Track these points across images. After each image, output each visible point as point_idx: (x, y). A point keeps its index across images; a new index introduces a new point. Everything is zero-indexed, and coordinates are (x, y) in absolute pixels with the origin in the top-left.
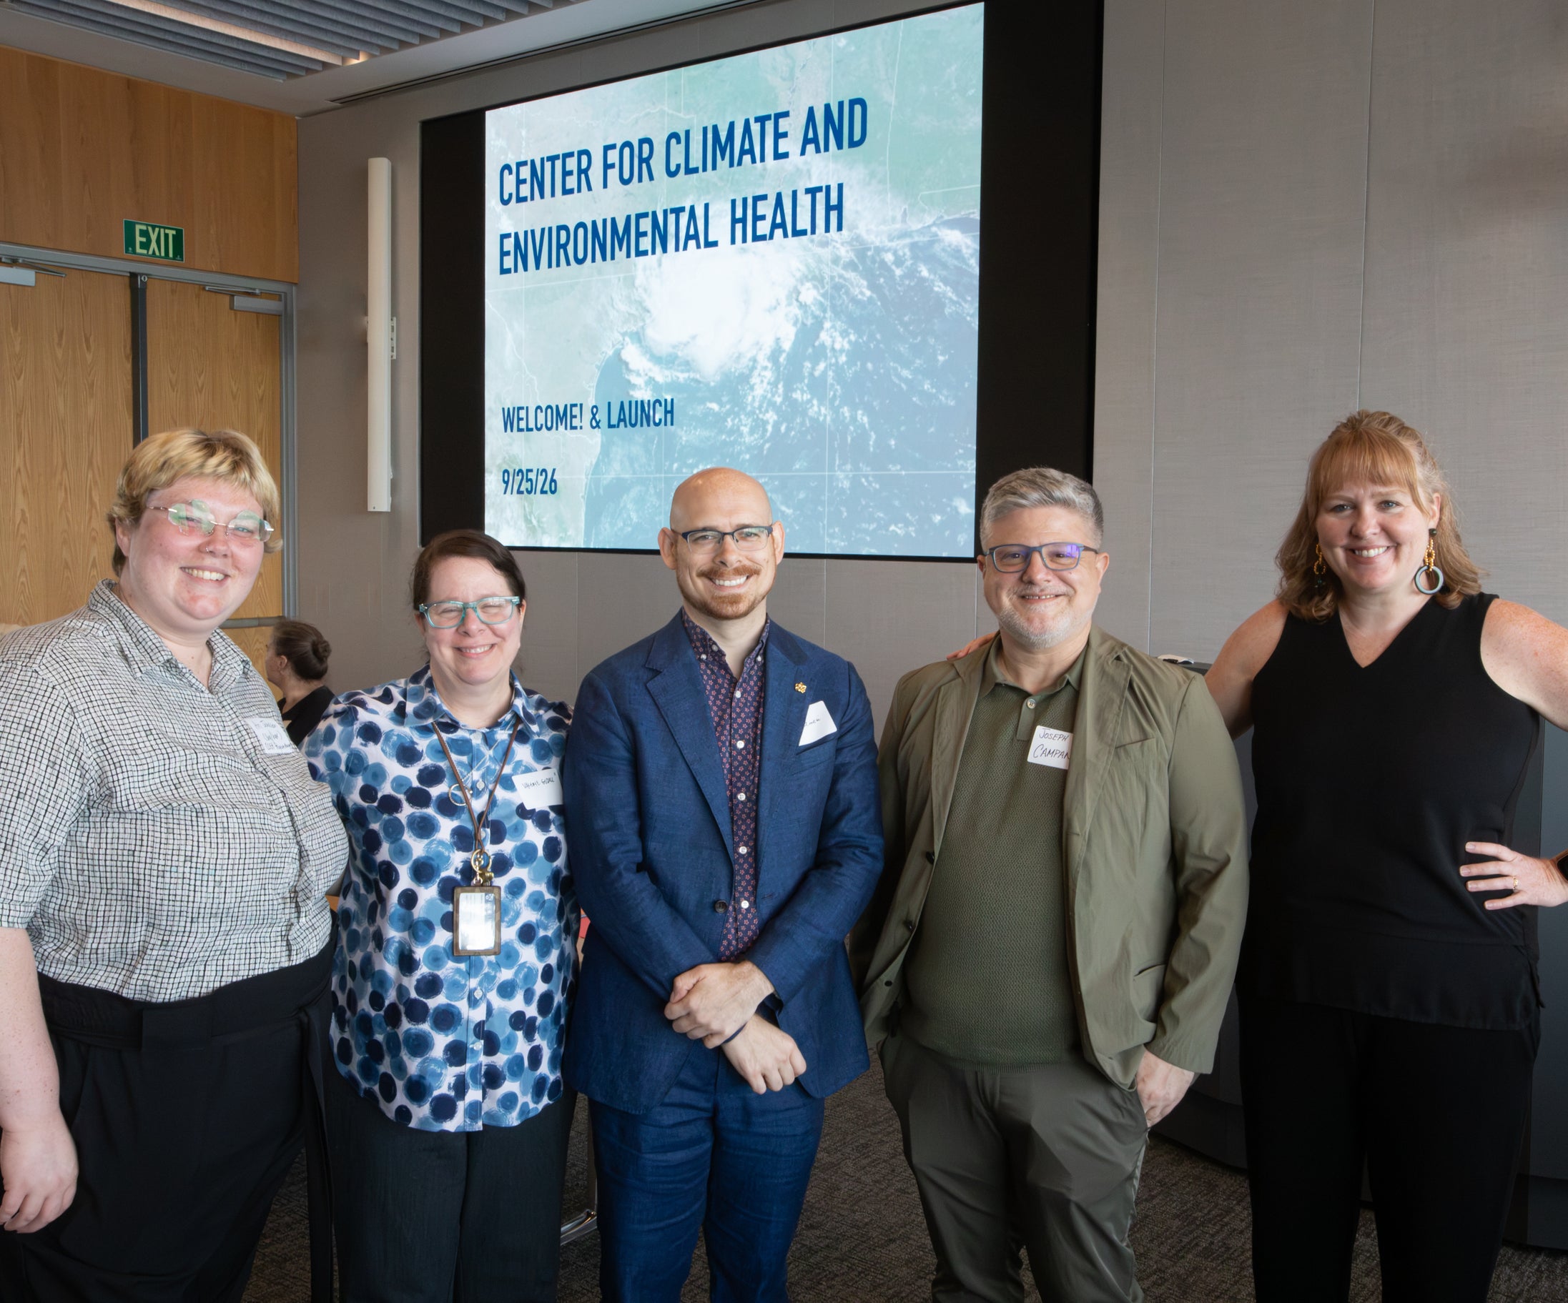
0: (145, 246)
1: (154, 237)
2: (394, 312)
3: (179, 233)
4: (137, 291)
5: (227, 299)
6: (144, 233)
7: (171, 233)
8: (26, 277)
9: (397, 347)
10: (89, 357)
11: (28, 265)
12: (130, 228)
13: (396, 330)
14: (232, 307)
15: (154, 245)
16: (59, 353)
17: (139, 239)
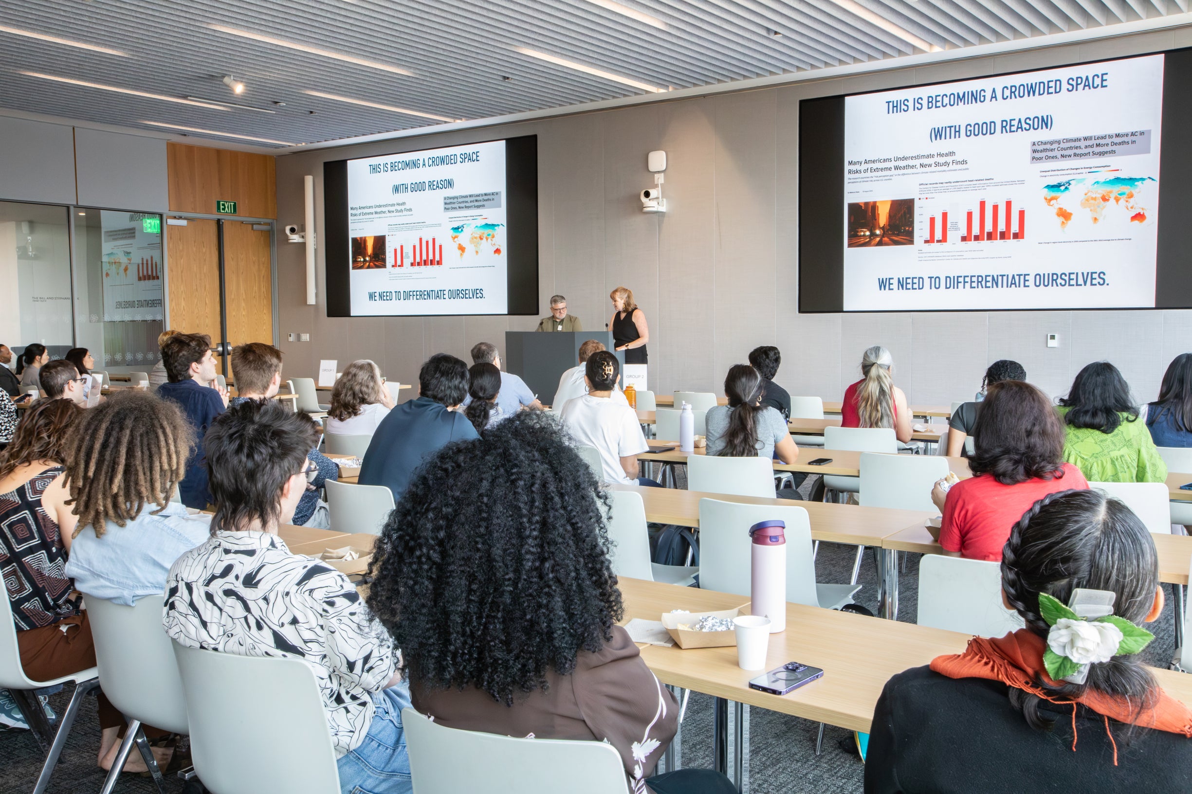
0: (224, 209)
1: (226, 206)
2: (315, 231)
3: (235, 203)
4: (219, 224)
5: (250, 226)
6: (223, 205)
7: (232, 204)
8: (184, 223)
9: (316, 244)
10: (204, 250)
11: (185, 219)
12: (218, 203)
13: (316, 237)
14: (252, 229)
15: (227, 209)
16: (194, 249)
17: (222, 207)
